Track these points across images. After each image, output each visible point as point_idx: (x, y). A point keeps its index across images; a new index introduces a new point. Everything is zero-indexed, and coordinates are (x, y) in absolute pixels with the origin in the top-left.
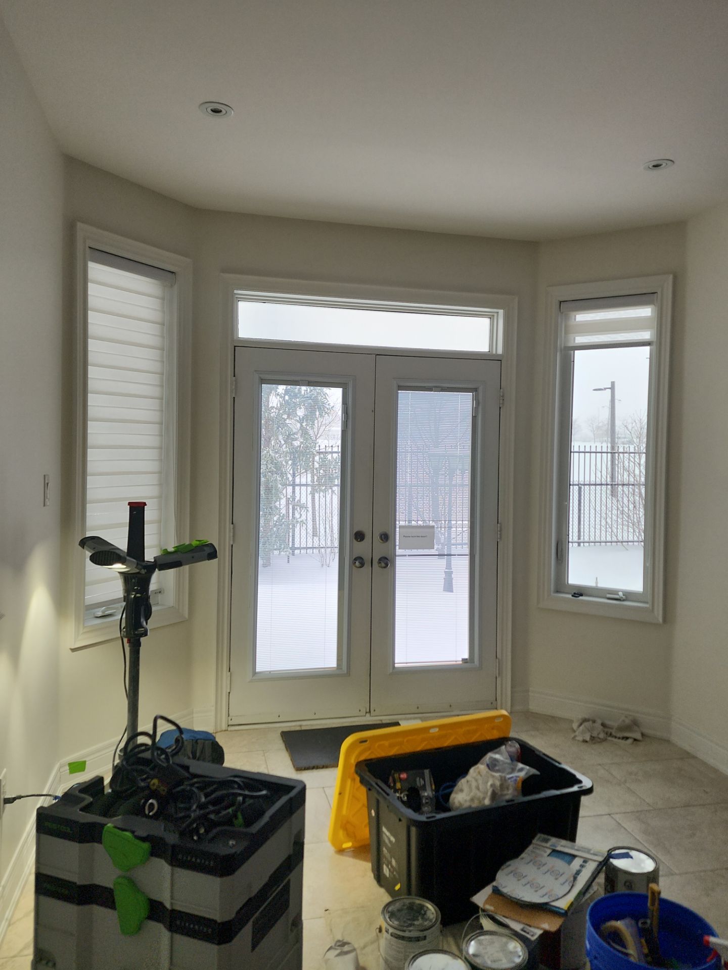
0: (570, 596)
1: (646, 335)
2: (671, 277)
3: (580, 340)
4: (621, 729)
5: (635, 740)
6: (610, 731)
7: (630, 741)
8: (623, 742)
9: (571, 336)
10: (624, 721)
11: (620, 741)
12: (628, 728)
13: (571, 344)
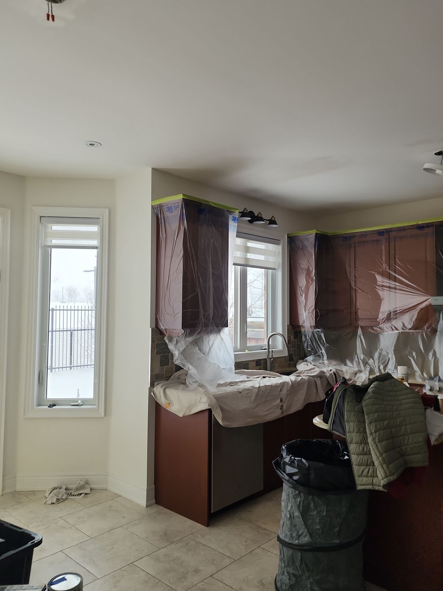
0: (47, 407)
1: (95, 243)
2: (107, 210)
3: (55, 242)
4: (77, 489)
5: (86, 494)
6: (70, 492)
7: (83, 495)
8: (78, 497)
9: (49, 239)
10: (79, 483)
11: (76, 497)
12: (82, 487)
13: (49, 244)
